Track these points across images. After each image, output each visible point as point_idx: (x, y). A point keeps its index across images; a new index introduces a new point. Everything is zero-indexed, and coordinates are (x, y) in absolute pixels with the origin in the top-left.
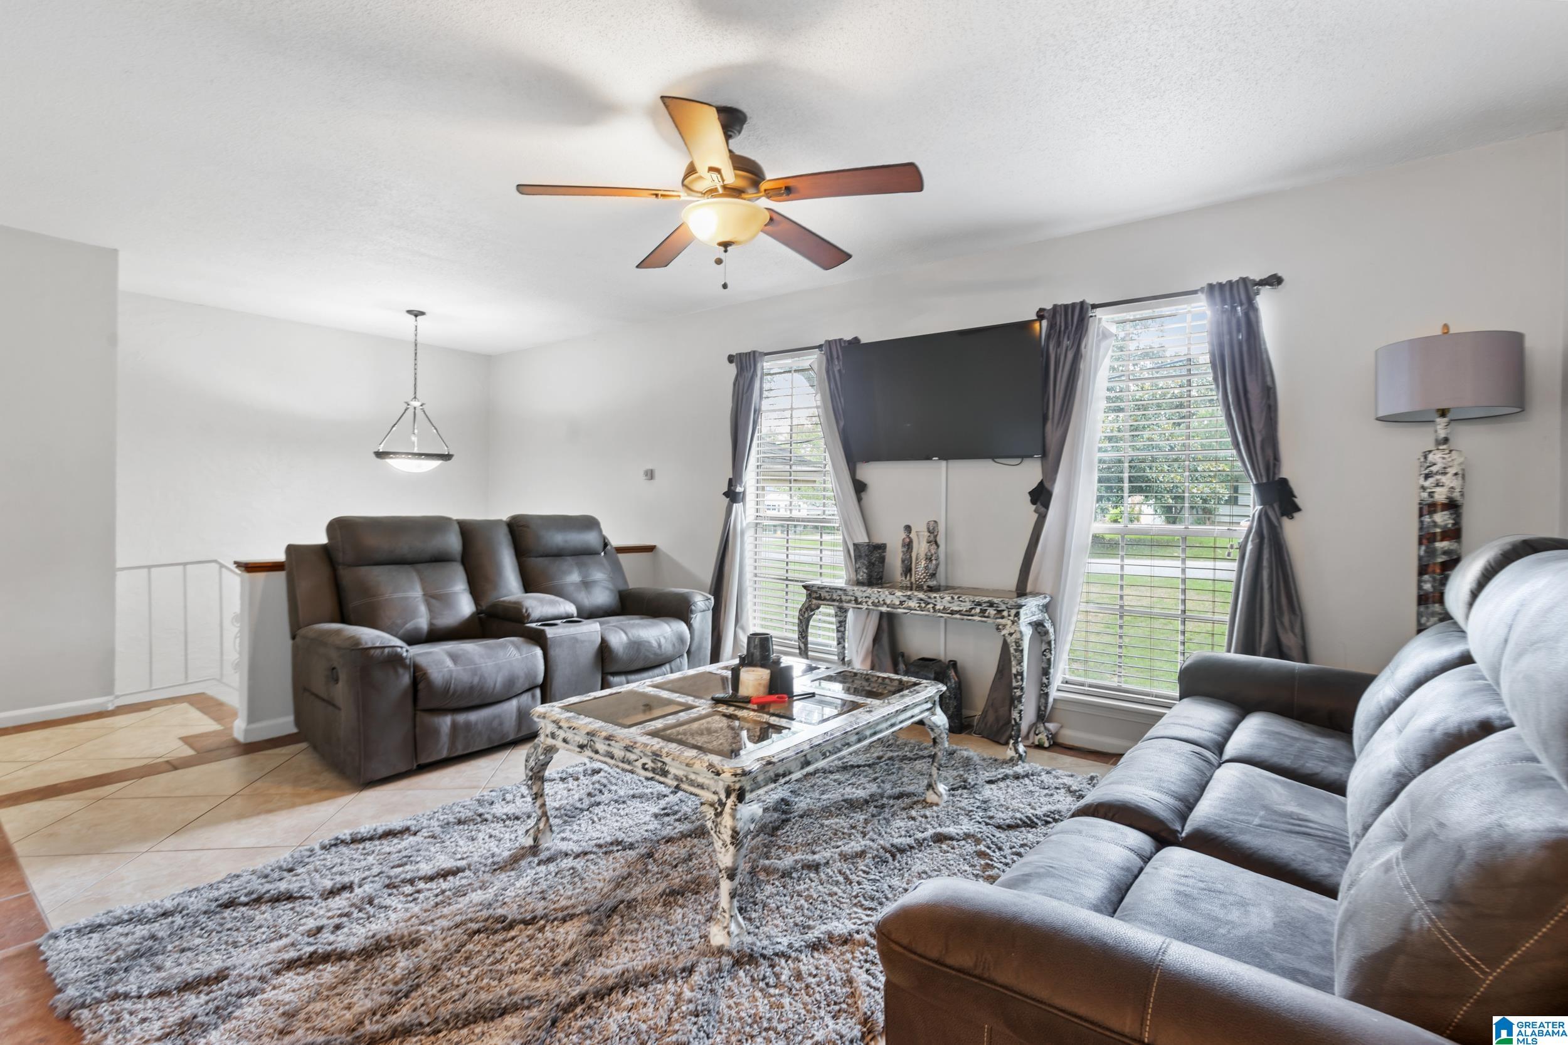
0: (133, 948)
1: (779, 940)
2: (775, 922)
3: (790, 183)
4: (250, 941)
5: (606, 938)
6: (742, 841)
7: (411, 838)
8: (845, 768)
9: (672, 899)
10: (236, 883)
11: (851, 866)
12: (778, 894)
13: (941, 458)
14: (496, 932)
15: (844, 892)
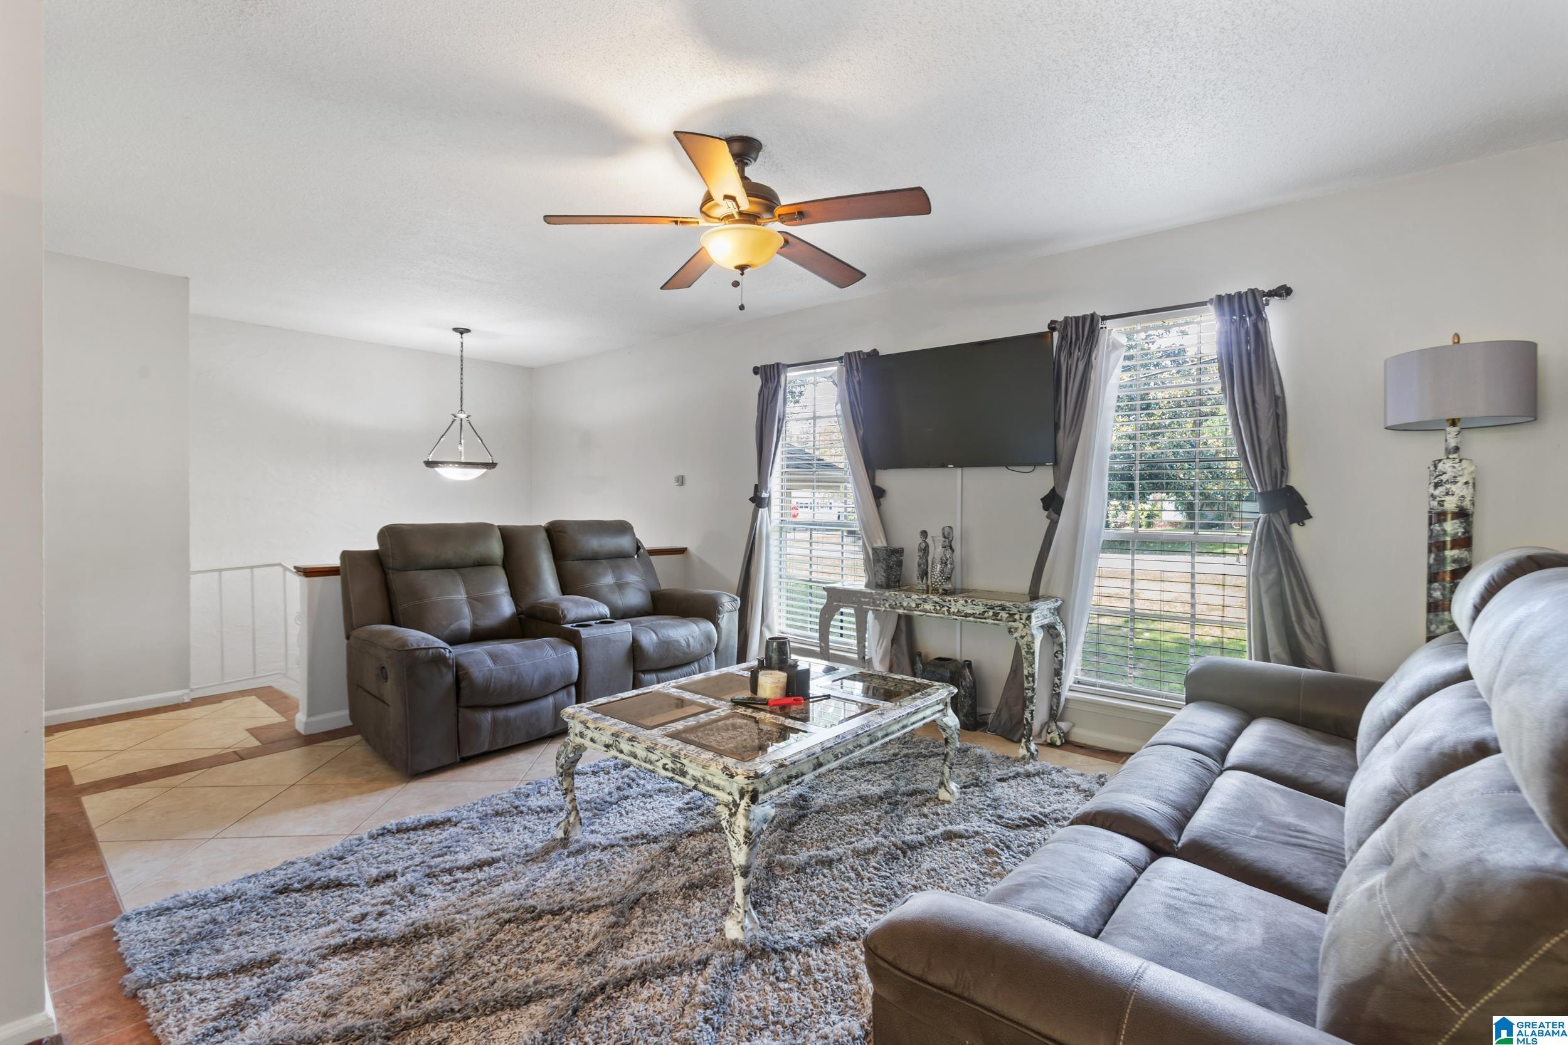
0: (196, 930)
1: (791, 935)
2: (788, 917)
3: (804, 208)
4: (301, 926)
5: (628, 930)
6: (755, 840)
7: (452, 829)
8: (862, 764)
9: (691, 893)
10: (290, 870)
11: (863, 862)
12: (792, 889)
13: (956, 466)
14: (526, 922)
15: (855, 888)
